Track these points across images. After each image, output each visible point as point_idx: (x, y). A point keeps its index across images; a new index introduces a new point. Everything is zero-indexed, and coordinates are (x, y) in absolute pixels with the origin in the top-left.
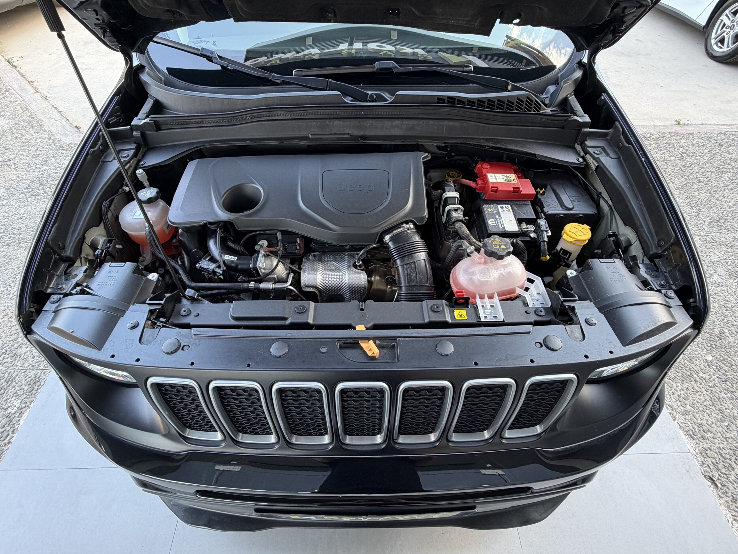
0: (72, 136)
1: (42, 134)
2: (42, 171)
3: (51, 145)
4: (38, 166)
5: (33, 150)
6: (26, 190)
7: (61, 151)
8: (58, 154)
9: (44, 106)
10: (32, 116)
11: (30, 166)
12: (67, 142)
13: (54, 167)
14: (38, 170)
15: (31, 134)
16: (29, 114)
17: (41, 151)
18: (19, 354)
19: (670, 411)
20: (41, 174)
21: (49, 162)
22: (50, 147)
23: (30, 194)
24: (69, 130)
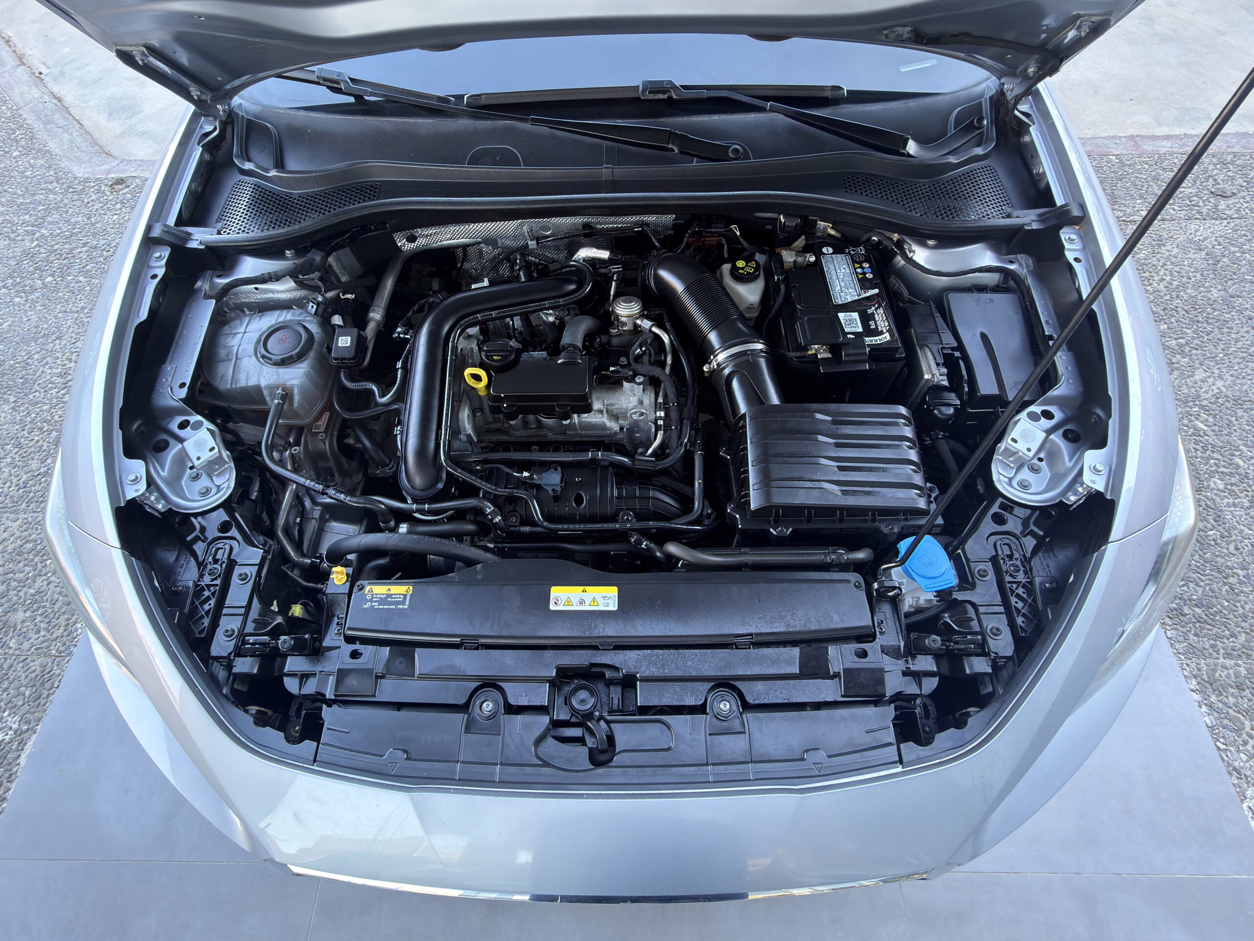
0: (89, 161)
1: (35, 158)
2: (37, 239)
3: (52, 182)
4: (29, 228)
5: (19, 192)
6: (10, 281)
7: (70, 195)
8: (66, 201)
9: (36, 96)
10: (15, 117)
11: (14, 228)
12: (80, 175)
13: (59, 231)
14: (29, 238)
15: (14, 158)
16: (9, 114)
17: (33, 195)
18: (12, 626)
19: (1236, 782)
20: (36, 246)
21: (50, 219)
22: (49, 186)
23: (17, 288)
24: (84, 149)
